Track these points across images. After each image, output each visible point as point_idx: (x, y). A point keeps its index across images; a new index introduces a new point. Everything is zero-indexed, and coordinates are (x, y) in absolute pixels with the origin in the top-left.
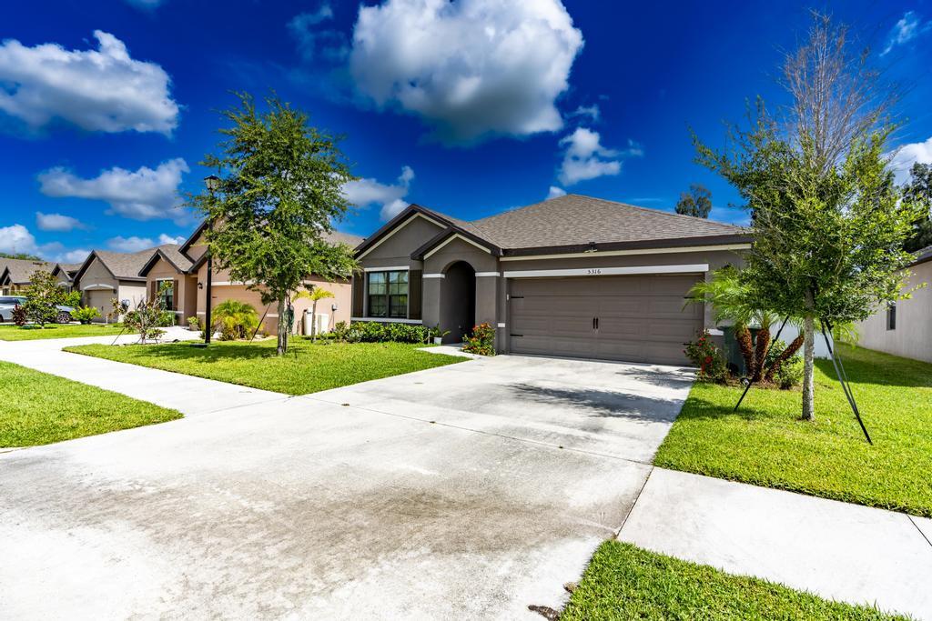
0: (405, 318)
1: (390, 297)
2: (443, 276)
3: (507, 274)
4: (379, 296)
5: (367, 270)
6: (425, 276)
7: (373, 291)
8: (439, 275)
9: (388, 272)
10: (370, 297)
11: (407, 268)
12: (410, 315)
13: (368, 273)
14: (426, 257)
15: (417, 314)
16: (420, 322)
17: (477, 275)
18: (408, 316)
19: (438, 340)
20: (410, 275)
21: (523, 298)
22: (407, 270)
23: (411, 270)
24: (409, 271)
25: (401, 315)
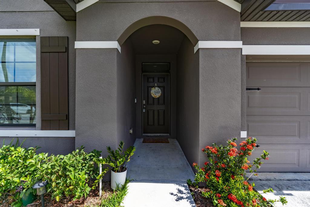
2: (119, 49)
20: (42, 46)
21: (258, 89)
22: (35, 36)
23: (42, 36)
24: (38, 40)
25: (14, 122)
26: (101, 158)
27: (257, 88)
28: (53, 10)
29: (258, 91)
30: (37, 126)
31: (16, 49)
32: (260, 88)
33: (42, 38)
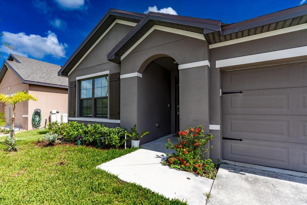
0: (107, 117)
1: (96, 100)
2: (140, 75)
3: (220, 64)
4: (87, 99)
5: (78, 78)
6: (122, 76)
7: (83, 96)
8: (136, 74)
9: (93, 78)
10: (81, 101)
11: (107, 72)
12: (110, 115)
13: (80, 81)
14: (122, 58)
15: (116, 114)
16: (118, 121)
17: (181, 67)
18: (108, 116)
19: (136, 143)
20: (110, 78)
21: (241, 92)
22: (108, 74)
23: (110, 74)
24: (109, 75)
25: (104, 116)
26: (126, 131)
27: (239, 91)
28: (109, 61)
29: (241, 94)
30: (108, 117)
31: (102, 81)
32: (242, 91)
33: (110, 75)
